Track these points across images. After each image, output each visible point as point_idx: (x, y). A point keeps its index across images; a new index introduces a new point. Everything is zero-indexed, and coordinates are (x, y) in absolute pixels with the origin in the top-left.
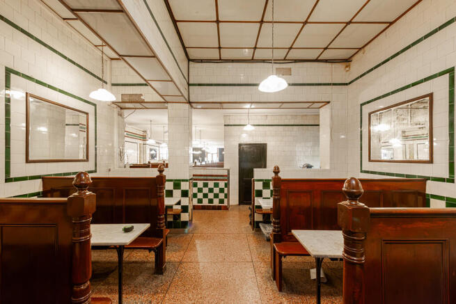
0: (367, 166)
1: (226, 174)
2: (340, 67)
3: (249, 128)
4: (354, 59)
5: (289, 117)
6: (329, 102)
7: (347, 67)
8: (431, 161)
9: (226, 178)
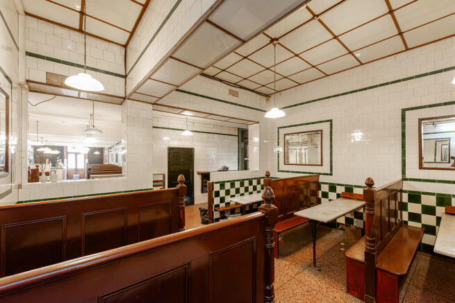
0: (283, 167)
1: (162, 179)
2: (264, 99)
3: (187, 133)
4: (273, 96)
5: (212, 126)
6: (258, 123)
7: (267, 100)
8: (322, 165)
9: (161, 183)
